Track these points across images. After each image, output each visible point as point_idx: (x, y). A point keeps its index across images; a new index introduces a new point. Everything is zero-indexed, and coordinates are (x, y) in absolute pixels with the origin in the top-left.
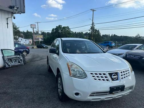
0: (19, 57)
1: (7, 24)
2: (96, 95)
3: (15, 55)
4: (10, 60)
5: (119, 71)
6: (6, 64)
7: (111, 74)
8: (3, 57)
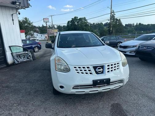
0: (27, 53)
1: (13, 20)
2: (80, 88)
3: (24, 51)
4: (19, 56)
5: (105, 65)
6: (15, 60)
7: (95, 68)
8: (12, 54)
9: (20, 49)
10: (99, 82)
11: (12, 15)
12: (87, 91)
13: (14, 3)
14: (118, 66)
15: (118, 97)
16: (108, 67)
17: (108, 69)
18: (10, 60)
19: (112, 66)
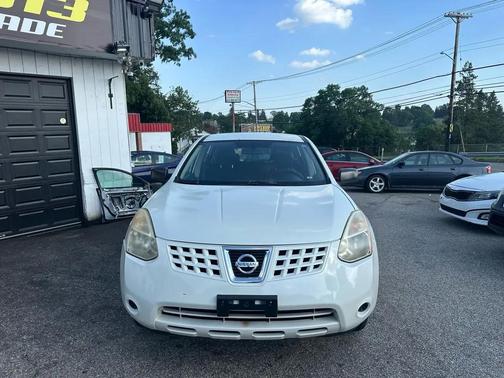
0: (142, 193)
1: (111, 96)
2: (183, 316)
4: (116, 198)
5: (270, 249)
6: (105, 209)
8: (99, 190)
9: (123, 178)
10: (236, 303)
11: (110, 80)
13: (112, 49)
14: (319, 258)
16: (282, 258)
17: (280, 263)
18: (91, 207)
19: (295, 257)
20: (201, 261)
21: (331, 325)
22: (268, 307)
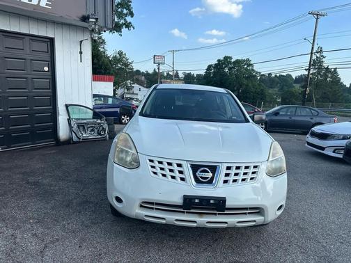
0: (100, 123)
1: (81, 53)
2: (156, 209)
3: (94, 118)
5: (220, 165)
6: (73, 134)
7: (195, 168)
8: (69, 120)
9: (86, 113)
10: (197, 201)
11: (81, 42)
12: (171, 218)
13: (85, 19)
14: (253, 173)
15: (254, 250)
16: (228, 172)
17: (227, 175)
18: (63, 132)
19: (237, 171)
20: (171, 171)
21: (259, 219)
22: (219, 205)
